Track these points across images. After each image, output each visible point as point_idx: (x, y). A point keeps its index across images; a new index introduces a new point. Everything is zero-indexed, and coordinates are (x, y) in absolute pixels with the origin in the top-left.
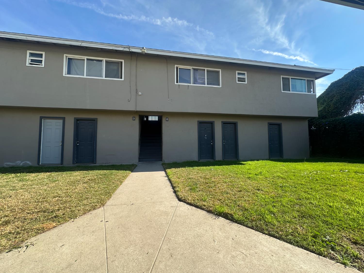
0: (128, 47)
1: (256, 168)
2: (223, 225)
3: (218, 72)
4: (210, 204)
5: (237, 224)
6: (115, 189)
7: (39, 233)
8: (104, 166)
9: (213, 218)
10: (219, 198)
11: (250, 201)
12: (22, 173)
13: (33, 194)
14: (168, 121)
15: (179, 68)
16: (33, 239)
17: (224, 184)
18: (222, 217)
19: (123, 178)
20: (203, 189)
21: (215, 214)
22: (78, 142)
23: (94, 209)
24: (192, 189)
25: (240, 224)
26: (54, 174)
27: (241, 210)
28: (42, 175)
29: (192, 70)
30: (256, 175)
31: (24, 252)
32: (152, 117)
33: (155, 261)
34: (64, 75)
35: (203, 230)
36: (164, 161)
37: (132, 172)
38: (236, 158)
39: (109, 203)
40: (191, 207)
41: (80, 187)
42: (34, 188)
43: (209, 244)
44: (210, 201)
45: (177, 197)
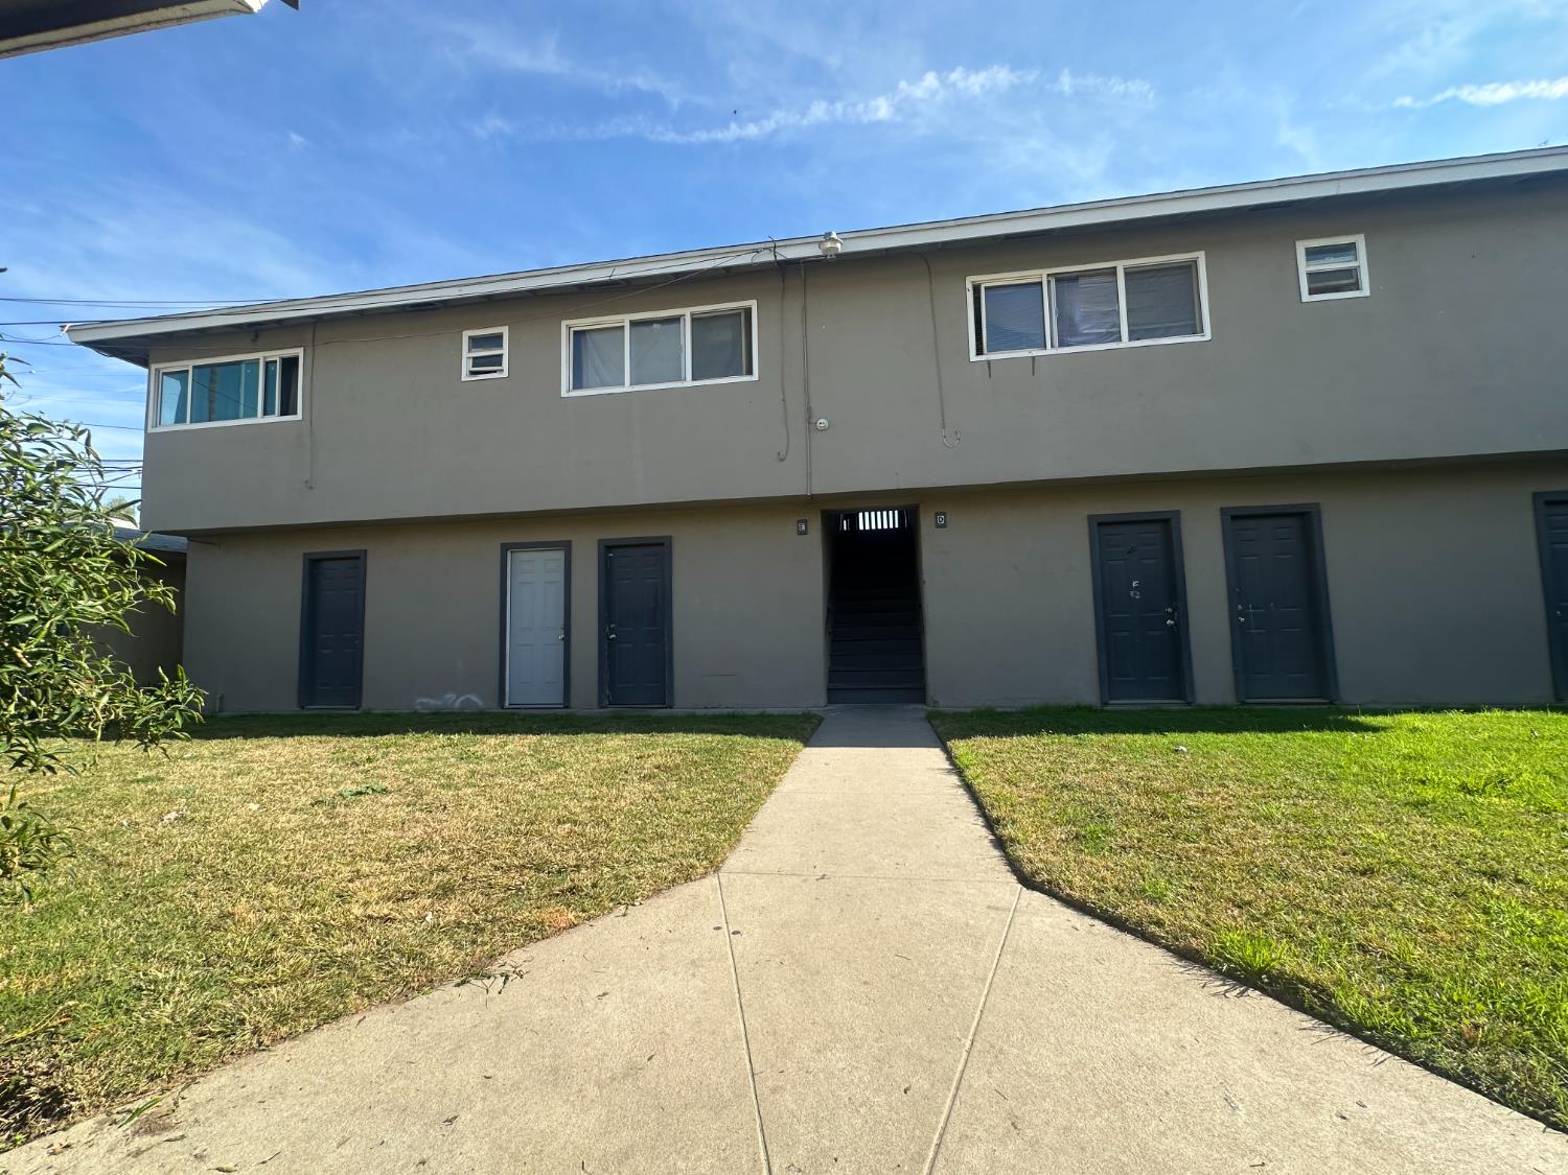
0: (768, 245)
1: (1463, 753)
2: (1276, 1033)
3: (1190, 266)
4: (1186, 917)
5: (1359, 1045)
6: (752, 812)
7: (532, 940)
8: (701, 716)
9: (1214, 990)
10: (1235, 894)
11: (1442, 934)
12: (463, 735)
13: (499, 805)
14: (944, 526)
15: (986, 288)
16: (518, 956)
17: (1259, 828)
18: (1264, 992)
19: (776, 769)
20: (1139, 840)
21: (1220, 972)
22: (613, 626)
23: (688, 879)
24: (1084, 837)
25: (1381, 1047)
26: (549, 741)
27: (1380, 972)
28: (518, 743)
29: (1049, 282)
30: (1470, 792)
31: (500, 993)
32: (873, 514)
33: (944, 1129)
34: (564, 394)
35: (1164, 1038)
36: (936, 702)
37: (807, 744)
38: (1325, 698)
39: (735, 861)
40: (1088, 920)
41: (634, 792)
42: (501, 785)
43: (1202, 1111)
44: (1186, 903)
45: (1014, 866)
